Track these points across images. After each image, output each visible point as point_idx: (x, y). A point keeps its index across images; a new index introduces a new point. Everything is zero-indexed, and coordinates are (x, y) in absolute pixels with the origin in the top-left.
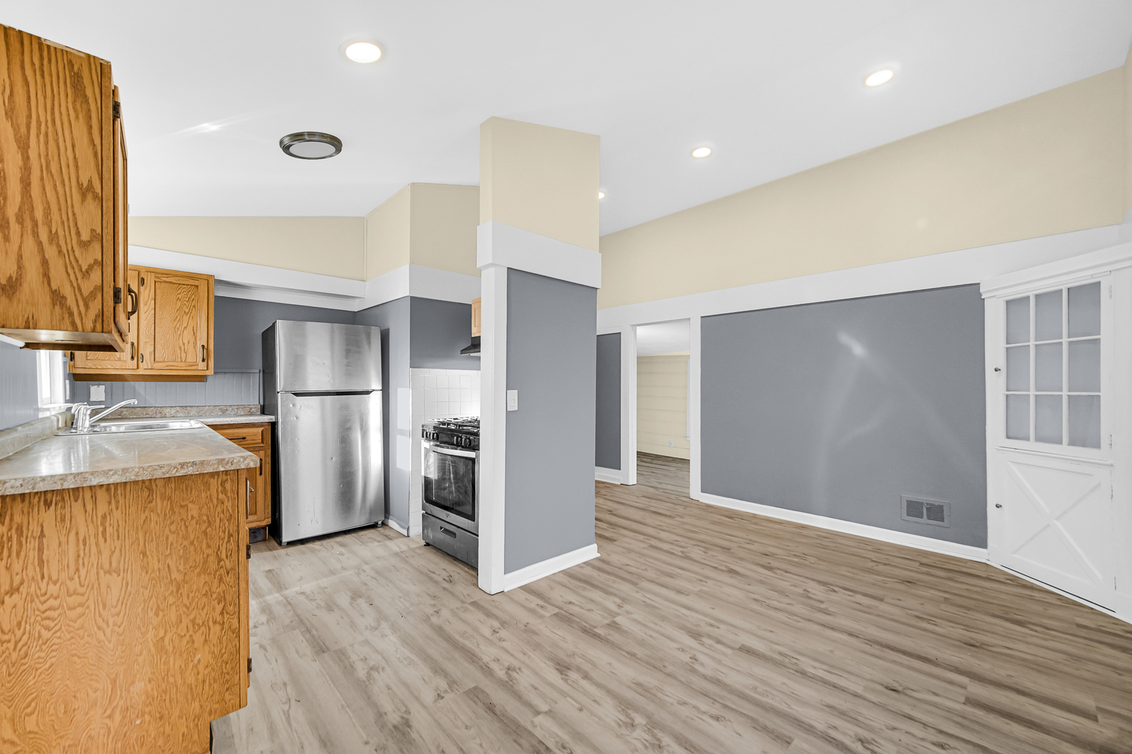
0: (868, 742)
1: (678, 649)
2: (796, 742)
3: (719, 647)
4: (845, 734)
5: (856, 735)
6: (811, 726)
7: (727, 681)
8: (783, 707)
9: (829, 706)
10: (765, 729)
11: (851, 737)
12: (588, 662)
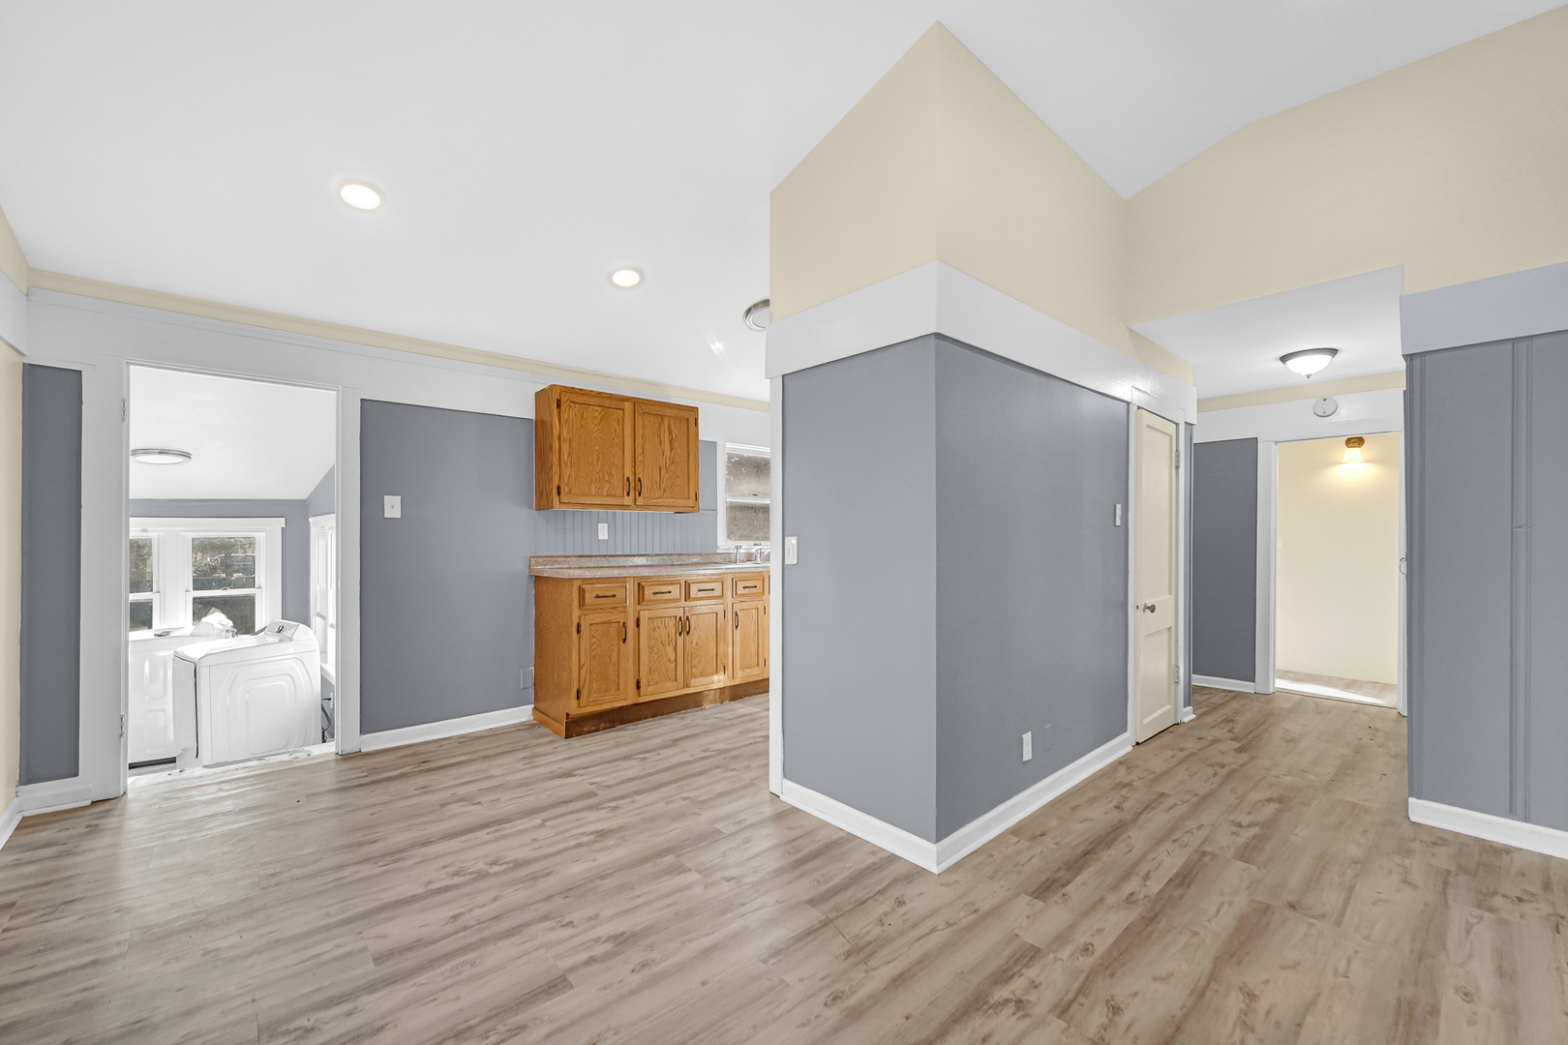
0: (300, 1037)
1: (596, 916)
2: (372, 966)
3: (583, 956)
4: (333, 1019)
5: (320, 1030)
6: (374, 991)
7: (504, 943)
8: (422, 978)
11: (324, 1023)
12: (607, 848)
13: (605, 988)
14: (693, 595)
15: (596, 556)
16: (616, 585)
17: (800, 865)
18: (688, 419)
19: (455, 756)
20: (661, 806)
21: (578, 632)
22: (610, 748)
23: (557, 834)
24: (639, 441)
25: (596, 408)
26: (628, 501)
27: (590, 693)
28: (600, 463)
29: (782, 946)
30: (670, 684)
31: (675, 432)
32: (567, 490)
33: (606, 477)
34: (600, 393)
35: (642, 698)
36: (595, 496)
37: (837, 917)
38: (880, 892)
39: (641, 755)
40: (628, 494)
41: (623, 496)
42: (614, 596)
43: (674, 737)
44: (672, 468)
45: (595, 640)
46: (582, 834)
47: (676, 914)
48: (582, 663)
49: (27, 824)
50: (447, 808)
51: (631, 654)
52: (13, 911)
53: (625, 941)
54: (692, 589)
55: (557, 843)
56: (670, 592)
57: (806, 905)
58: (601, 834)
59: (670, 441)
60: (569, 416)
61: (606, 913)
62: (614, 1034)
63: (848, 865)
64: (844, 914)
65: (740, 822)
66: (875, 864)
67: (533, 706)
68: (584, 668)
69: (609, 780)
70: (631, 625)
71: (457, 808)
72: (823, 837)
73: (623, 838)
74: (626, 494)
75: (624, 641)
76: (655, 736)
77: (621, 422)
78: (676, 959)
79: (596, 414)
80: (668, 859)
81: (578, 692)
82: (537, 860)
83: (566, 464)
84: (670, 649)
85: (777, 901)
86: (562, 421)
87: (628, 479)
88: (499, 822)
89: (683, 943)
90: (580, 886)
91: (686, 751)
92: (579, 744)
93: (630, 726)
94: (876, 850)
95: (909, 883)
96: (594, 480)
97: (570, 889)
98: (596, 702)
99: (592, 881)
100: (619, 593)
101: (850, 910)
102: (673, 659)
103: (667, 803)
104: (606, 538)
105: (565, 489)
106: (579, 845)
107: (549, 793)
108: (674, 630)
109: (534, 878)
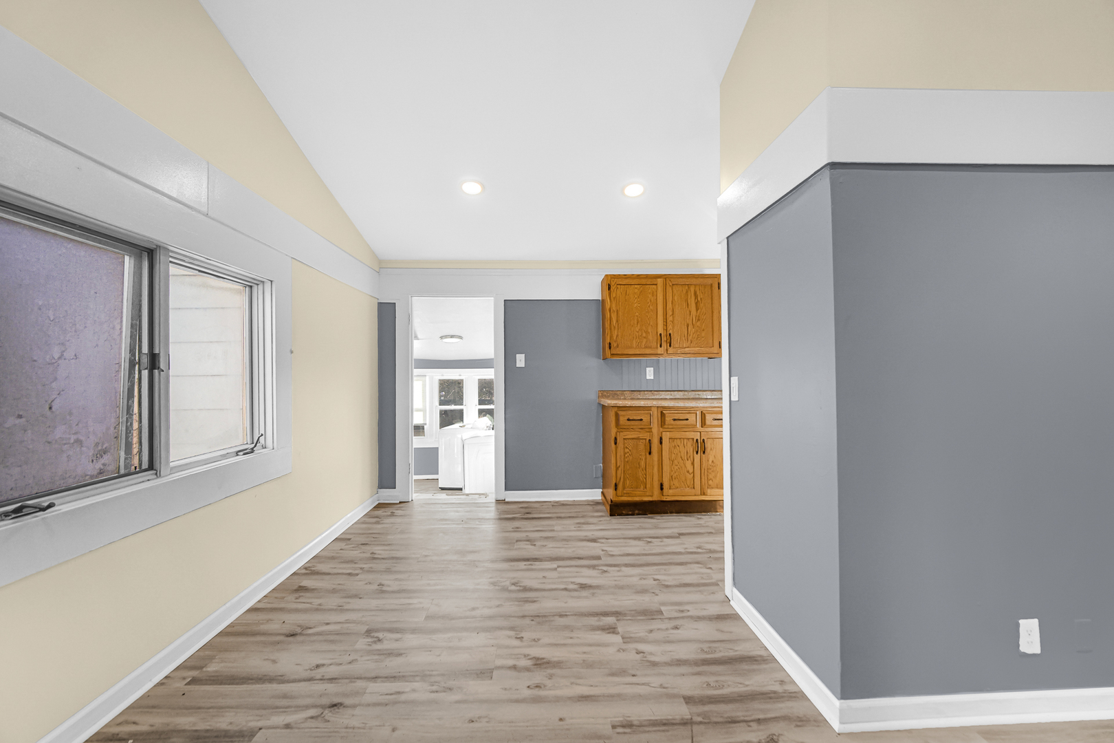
0: (374, 642)
1: (539, 640)
2: (423, 619)
3: (511, 663)
4: (391, 639)
5: (383, 642)
9: (400, 655)
10: (443, 617)
11: (387, 640)
12: (579, 597)
13: (506, 689)
14: (708, 422)
15: (644, 391)
16: (643, 412)
17: (703, 665)
18: (711, 285)
19: (545, 513)
20: (635, 580)
21: (616, 443)
22: (633, 529)
23: (559, 578)
24: (669, 306)
25: (636, 286)
26: (660, 351)
27: (624, 488)
28: (639, 325)
29: (636, 723)
30: (687, 490)
31: (700, 296)
32: (615, 345)
33: (644, 335)
34: (639, 275)
35: (665, 497)
36: (636, 348)
37: (701, 723)
38: (759, 721)
39: (648, 539)
40: (661, 346)
41: (657, 348)
42: (641, 420)
43: (681, 532)
44: (698, 324)
45: (627, 450)
46: (572, 583)
47: (584, 660)
48: (618, 465)
49: (379, 506)
50: (519, 543)
51: (656, 463)
52: (348, 542)
53: (540, 664)
54: (707, 418)
55: (555, 583)
56: (687, 420)
57: (682, 700)
58: (583, 587)
59: (696, 304)
60: (616, 294)
61: (546, 640)
62: (487, 722)
63: (747, 683)
64: (709, 723)
65: (682, 611)
66: (775, 692)
67: (601, 490)
68: (620, 469)
69: (616, 551)
70: (655, 442)
71: (522, 545)
72: (742, 649)
73: (593, 594)
74: (659, 346)
75: (650, 453)
76: (669, 528)
77: (654, 294)
78: (559, 693)
79: (636, 291)
80: (610, 620)
81: (616, 485)
82: (536, 590)
83: (615, 328)
84: (688, 464)
85: (661, 685)
86: (612, 298)
87: (661, 335)
88: (536, 560)
89: (572, 683)
90: (545, 616)
91: (684, 544)
92: (618, 522)
93: (658, 517)
94: (786, 680)
95: (797, 726)
96: (635, 337)
97: (538, 616)
98: (628, 494)
99: (554, 616)
100: (646, 418)
101: (716, 723)
102: (691, 471)
103: (641, 579)
104: (652, 378)
105: (614, 345)
106: (566, 589)
107: (573, 549)
108: (692, 449)
109: (527, 601)
